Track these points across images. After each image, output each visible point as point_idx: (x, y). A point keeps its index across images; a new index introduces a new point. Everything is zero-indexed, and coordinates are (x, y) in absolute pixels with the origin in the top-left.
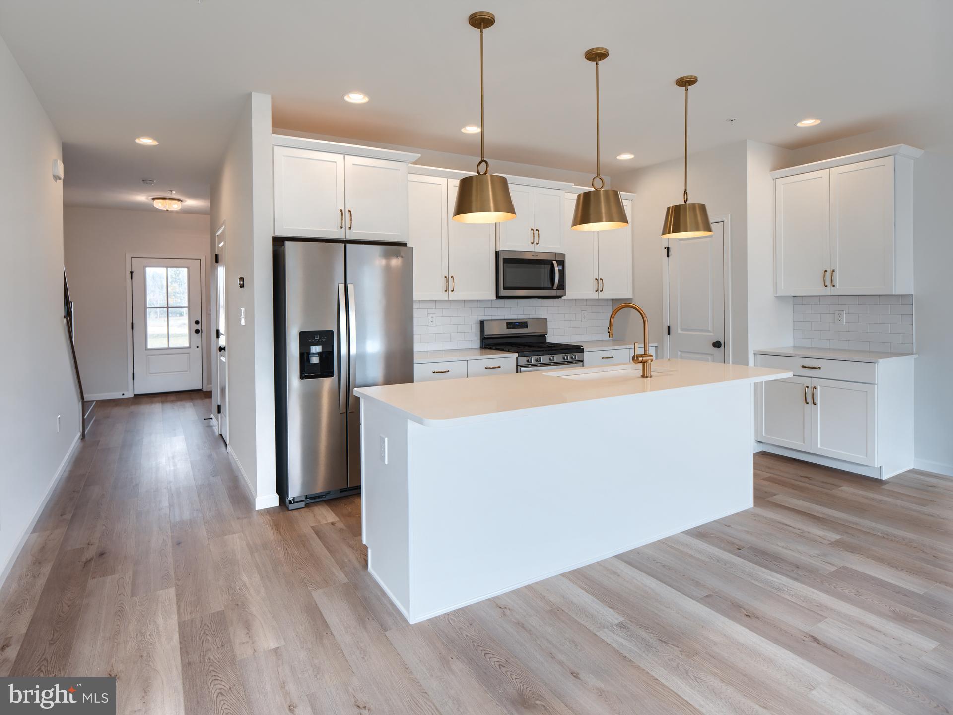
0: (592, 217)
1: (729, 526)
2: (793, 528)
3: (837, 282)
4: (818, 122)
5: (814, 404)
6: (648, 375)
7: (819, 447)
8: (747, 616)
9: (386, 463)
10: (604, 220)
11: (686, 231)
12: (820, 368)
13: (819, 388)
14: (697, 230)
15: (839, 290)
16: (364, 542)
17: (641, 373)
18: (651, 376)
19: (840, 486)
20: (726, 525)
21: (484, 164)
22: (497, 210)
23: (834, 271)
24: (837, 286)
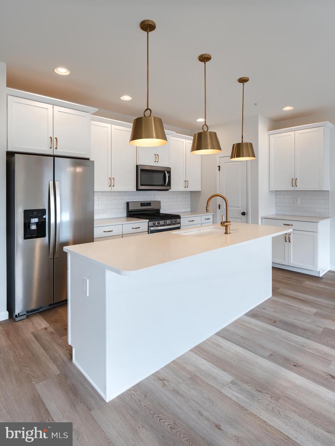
0: (203, 146)
1: (265, 309)
2: (294, 307)
3: (298, 184)
4: (292, 108)
5: (290, 242)
6: (229, 232)
7: (292, 262)
8: (295, 366)
9: (88, 295)
10: (209, 148)
11: (243, 156)
12: (292, 225)
13: (292, 234)
14: (249, 156)
15: (299, 188)
16: (70, 344)
17: (224, 231)
18: (230, 233)
19: (305, 282)
20: (263, 308)
21: (149, 111)
22: (157, 138)
23: (296, 179)
24: (298, 186)
